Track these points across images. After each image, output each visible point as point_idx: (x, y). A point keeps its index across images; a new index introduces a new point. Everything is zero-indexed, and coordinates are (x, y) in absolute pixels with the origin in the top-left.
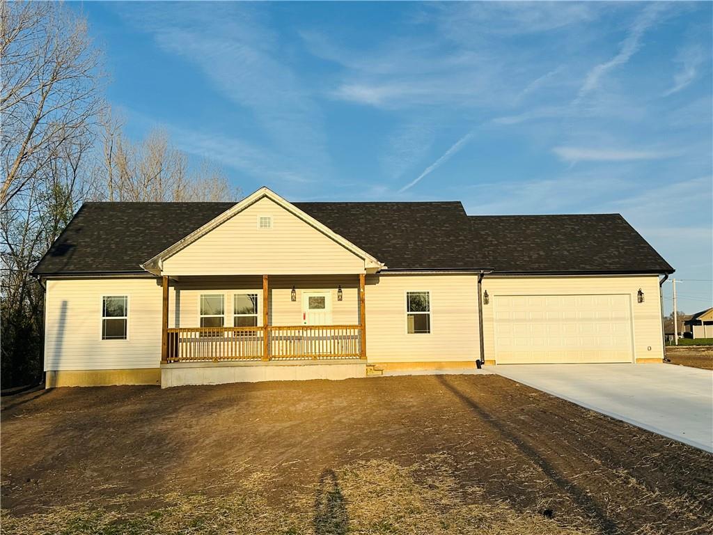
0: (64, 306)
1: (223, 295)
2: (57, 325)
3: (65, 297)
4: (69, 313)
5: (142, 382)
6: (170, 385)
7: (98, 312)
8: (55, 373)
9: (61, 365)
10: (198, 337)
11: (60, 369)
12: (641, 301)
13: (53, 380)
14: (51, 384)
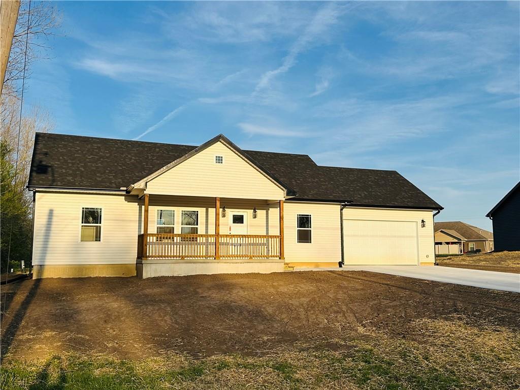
0: (51, 213)
1: (174, 211)
2: (44, 229)
3: (51, 207)
4: (55, 219)
5: (112, 275)
6: (149, 276)
7: (78, 219)
8: (41, 267)
9: (46, 260)
10: (155, 241)
11: (46, 263)
12: (423, 226)
13: (39, 272)
14: (38, 276)
